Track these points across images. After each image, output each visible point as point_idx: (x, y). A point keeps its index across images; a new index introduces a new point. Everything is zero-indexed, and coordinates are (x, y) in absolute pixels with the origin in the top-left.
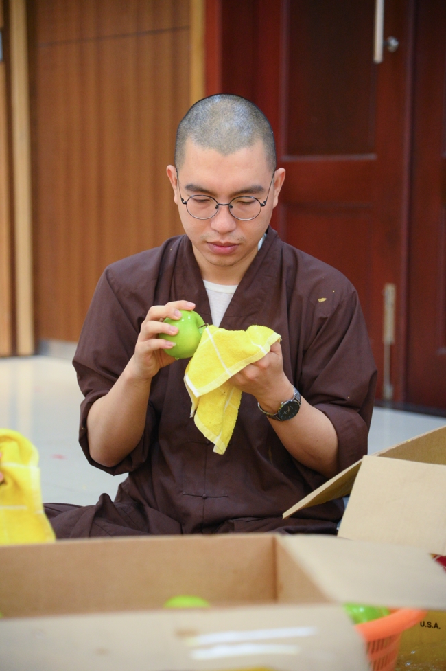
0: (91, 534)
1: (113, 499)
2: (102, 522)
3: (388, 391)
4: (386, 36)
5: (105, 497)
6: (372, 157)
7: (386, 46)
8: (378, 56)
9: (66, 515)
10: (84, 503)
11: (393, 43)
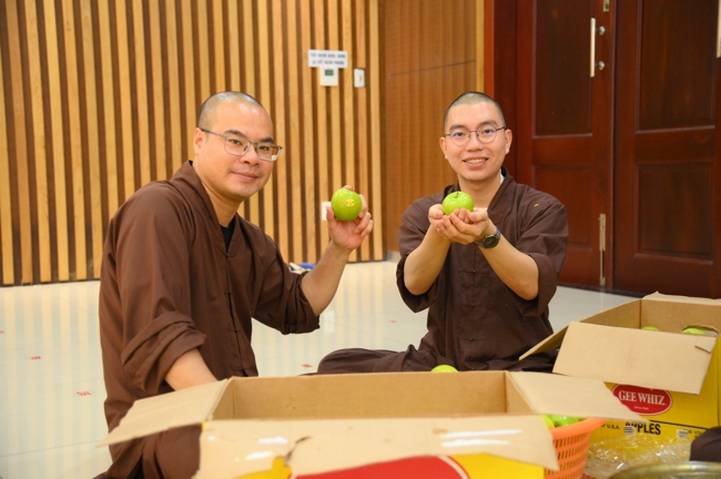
0: (402, 370)
1: (417, 348)
2: (409, 362)
3: (602, 281)
4: (597, 61)
5: (411, 347)
6: (591, 135)
7: (597, 67)
8: (593, 74)
9: (387, 357)
10: (399, 350)
11: (602, 65)
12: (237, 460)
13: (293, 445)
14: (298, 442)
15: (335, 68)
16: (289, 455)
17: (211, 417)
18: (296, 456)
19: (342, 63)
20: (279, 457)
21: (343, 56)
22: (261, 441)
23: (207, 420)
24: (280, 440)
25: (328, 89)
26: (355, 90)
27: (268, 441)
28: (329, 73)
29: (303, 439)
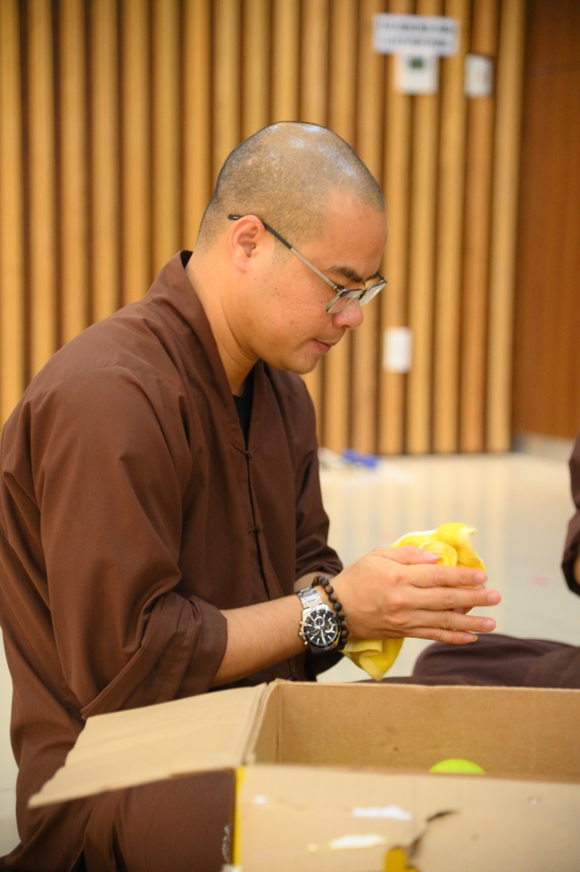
12: (313, 847)
13: (422, 825)
14: (431, 819)
15: (428, 53)
16: (416, 845)
17: (251, 757)
18: (429, 846)
19: (441, 43)
20: (397, 848)
21: (444, 29)
22: (359, 812)
23: (244, 763)
24: (394, 813)
25: (413, 99)
26: (469, 103)
27: (373, 813)
28: (417, 64)
29: (440, 815)
